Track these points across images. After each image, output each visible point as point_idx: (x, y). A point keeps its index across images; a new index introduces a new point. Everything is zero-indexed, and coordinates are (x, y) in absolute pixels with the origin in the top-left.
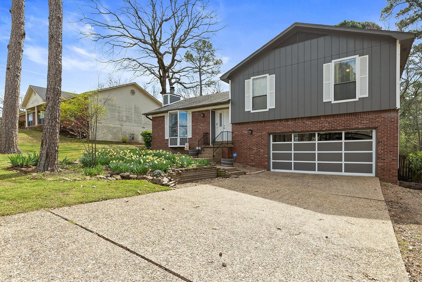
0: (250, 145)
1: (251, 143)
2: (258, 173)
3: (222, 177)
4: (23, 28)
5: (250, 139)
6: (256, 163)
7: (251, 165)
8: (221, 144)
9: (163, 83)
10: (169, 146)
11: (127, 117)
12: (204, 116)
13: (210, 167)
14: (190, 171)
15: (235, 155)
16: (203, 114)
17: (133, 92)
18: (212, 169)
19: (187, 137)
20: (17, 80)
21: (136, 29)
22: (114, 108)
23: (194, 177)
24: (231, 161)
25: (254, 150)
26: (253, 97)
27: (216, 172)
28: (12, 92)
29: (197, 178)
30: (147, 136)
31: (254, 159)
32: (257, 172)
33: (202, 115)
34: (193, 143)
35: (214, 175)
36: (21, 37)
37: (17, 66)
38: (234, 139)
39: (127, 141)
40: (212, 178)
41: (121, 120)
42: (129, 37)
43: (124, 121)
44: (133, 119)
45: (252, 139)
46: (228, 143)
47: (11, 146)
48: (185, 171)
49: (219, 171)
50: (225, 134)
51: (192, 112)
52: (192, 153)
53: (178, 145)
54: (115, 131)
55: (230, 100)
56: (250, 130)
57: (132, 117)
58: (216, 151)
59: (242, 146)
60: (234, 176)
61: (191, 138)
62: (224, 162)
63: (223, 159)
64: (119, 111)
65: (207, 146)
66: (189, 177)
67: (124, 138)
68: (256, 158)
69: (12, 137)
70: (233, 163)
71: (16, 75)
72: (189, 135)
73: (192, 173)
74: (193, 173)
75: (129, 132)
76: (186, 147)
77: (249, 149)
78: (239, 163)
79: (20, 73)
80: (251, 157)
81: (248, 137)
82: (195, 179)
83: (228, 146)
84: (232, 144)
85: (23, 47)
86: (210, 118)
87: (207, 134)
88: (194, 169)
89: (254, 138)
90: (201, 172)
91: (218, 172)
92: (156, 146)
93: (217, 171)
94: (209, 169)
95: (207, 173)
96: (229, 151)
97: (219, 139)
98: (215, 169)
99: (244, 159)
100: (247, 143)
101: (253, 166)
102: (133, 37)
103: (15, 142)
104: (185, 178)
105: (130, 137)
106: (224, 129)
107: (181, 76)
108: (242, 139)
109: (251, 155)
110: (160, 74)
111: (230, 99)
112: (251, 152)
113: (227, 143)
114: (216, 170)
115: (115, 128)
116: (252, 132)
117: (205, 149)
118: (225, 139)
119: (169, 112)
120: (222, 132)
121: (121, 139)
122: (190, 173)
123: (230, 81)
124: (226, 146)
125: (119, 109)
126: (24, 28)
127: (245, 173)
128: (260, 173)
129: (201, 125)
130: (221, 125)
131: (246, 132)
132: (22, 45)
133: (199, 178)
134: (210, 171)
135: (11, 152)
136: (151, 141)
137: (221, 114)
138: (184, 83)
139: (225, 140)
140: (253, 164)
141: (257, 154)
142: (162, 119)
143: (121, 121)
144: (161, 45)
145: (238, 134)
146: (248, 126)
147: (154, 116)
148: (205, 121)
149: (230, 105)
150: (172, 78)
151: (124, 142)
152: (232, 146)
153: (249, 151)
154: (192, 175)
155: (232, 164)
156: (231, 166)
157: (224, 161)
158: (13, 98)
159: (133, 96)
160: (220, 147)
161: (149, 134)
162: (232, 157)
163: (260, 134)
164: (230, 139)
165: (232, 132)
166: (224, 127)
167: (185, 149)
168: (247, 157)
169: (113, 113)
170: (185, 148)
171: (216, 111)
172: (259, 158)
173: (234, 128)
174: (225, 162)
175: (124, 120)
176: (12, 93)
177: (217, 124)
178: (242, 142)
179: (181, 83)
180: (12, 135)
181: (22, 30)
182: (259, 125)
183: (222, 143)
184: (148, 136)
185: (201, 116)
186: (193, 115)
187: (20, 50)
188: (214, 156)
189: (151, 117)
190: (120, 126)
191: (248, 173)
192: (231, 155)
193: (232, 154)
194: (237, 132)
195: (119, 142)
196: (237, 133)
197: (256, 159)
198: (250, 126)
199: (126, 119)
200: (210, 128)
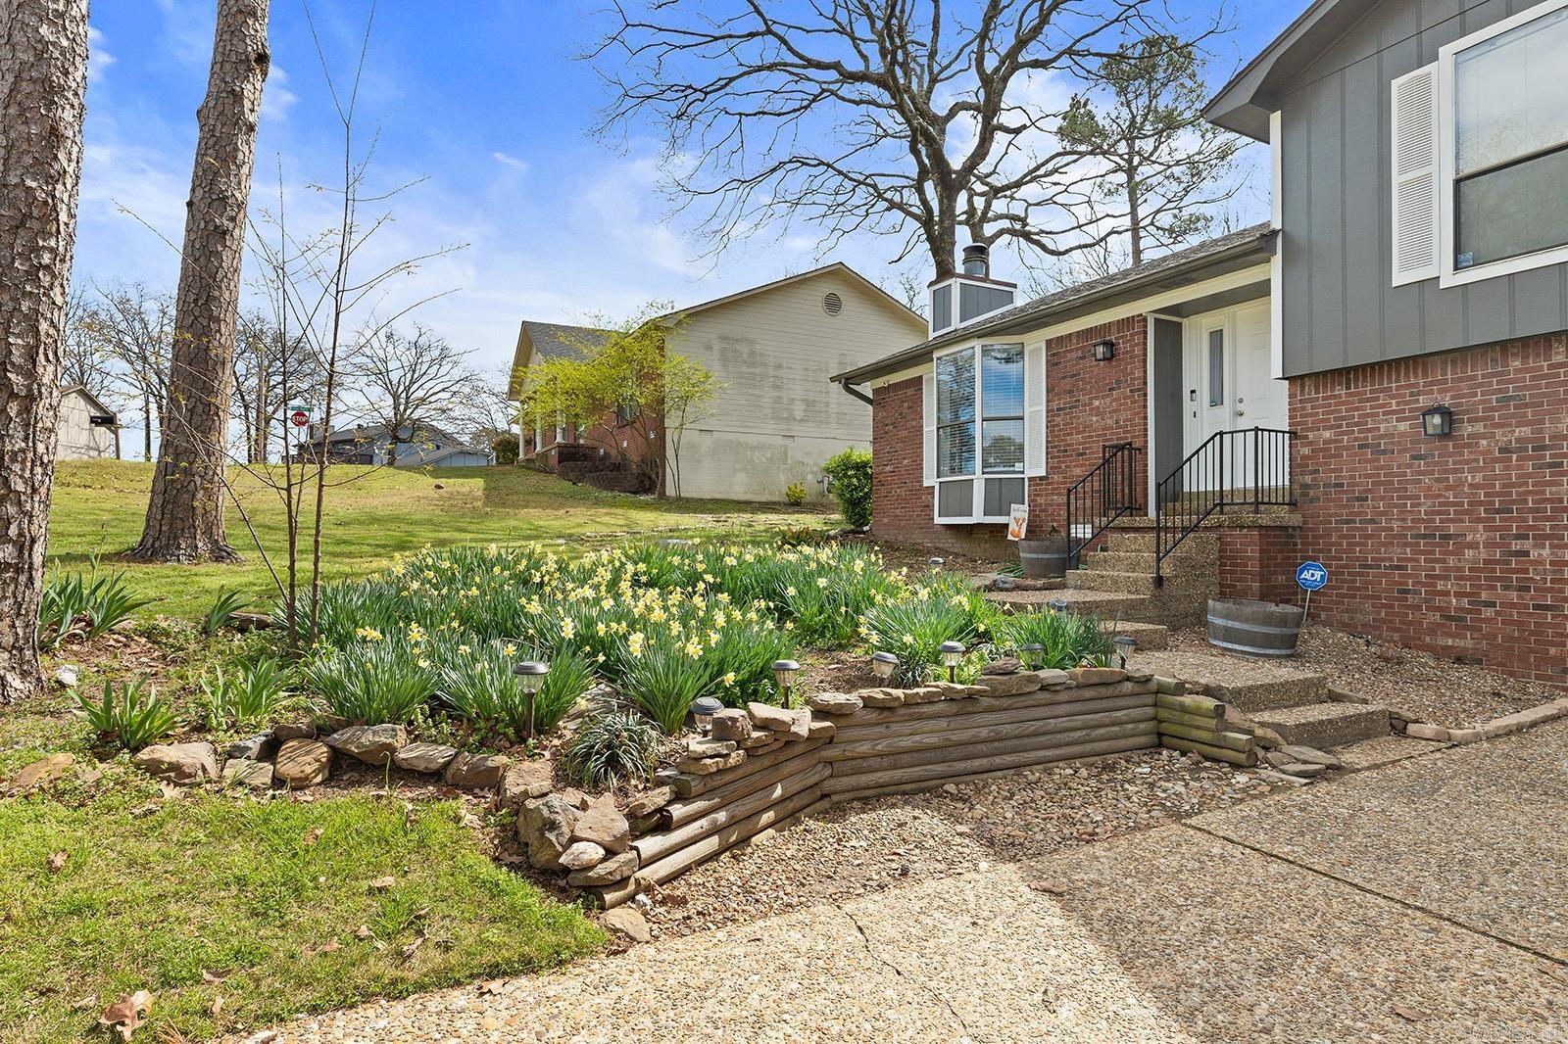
0: (1433, 513)
1: (1440, 496)
2: (1519, 729)
3: (1196, 757)
4: (252, 32)
5: (1432, 472)
6: (1491, 637)
7: (1439, 653)
8: (1215, 506)
9: (942, 240)
10: (938, 520)
11: (808, 402)
12: (1113, 356)
13: (1096, 680)
14: (916, 710)
15: (1313, 576)
16: (1110, 345)
17: (833, 304)
18: (1110, 691)
19: (1023, 472)
20: (220, 249)
21: (827, 31)
22: (757, 371)
23: (955, 753)
24: (1283, 620)
25: (1474, 545)
26: (1458, 182)
27: (1150, 711)
28: (196, 301)
29: (976, 764)
30: (850, 477)
31: (1469, 611)
32: (1511, 720)
33: (1100, 349)
34: (1051, 505)
35: (1125, 736)
36: (242, 68)
37: (222, 192)
38: (1303, 473)
39: (808, 499)
40: (1111, 759)
41: (785, 415)
42: (792, 65)
43: (795, 419)
44: (833, 409)
45: (1455, 471)
46: (1259, 499)
47: (183, 530)
48: (873, 716)
49: (1171, 707)
50: (1244, 445)
51: (1049, 343)
52: (1035, 556)
53: (978, 516)
54: (764, 460)
55: (1275, 233)
56: (1432, 411)
57: (827, 404)
58: (1178, 553)
59: (1372, 521)
60: (1294, 750)
61: (1041, 478)
62: (1230, 623)
63: (1218, 605)
64: (778, 382)
65: (1125, 521)
66: (906, 758)
67: (792, 487)
68: (1493, 604)
69: (188, 491)
70: (1295, 631)
71: (216, 227)
72: (1035, 465)
73: (932, 724)
74: (943, 724)
75: (815, 464)
76: (1013, 527)
77: (1425, 536)
78: (1344, 627)
79: (233, 219)
80: (1447, 593)
81: (1414, 458)
82: (961, 766)
83: (1264, 519)
84: (1293, 504)
85: (252, 111)
86: (1145, 361)
87: (1132, 451)
88: (950, 697)
89: (1467, 462)
90: (1014, 713)
91: (1163, 713)
92: (886, 520)
93: (1155, 705)
94: (1089, 693)
95: (1063, 723)
96: (1268, 551)
97: (1198, 479)
98: (1138, 688)
99: (1384, 606)
100: (1409, 498)
101: (1459, 660)
102: (808, 60)
103: (200, 511)
104: (874, 762)
105: (819, 482)
106: (1239, 418)
107: (1029, 205)
108: (1367, 476)
109: (1447, 578)
110: (924, 202)
111: (1277, 225)
112: (1444, 561)
113: (1257, 503)
114: (1150, 699)
115: (760, 447)
116: (1451, 422)
117: (1113, 538)
118: (1242, 479)
119: (936, 355)
120: (1221, 434)
121: (785, 490)
122: (918, 725)
123: (1276, 119)
124: (1248, 517)
125: (777, 374)
126: (257, 31)
127: (1398, 727)
128: (1534, 724)
129: (1097, 403)
130: (1216, 400)
131: (1403, 426)
132: (246, 101)
133: (998, 760)
134: (1091, 705)
135: (177, 553)
136: (867, 496)
137: (1217, 337)
138: (1043, 232)
139: (1239, 485)
140: (1459, 643)
141: (1499, 579)
142: (910, 392)
143: (787, 419)
144: (934, 81)
145: (1336, 441)
146: (1416, 385)
147: (880, 382)
148: (1118, 382)
149: (1274, 271)
150: (984, 218)
151: (792, 504)
152: (1295, 519)
153: (1422, 552)
154: (933, 740)
155: (1291, 641)
156: (1284, 652)
157: (1227, 617)
158: (200, 326)
159: (833, 320)
160: (1206, 528)
161: (861, 467)
162: (1290, 592)
163: (1525, 431)
164: (1277, 477)
165: (1293, 434)
166: (1240, 407)
167: (1010, 537)
168: (1407, 592)
169: (750, 391)
170: (1010, 529)
171: (1185, 322)
172: (1513, 605)
173: (1304, 409)
174: (1237, 625)
175: (799, 414)
176: (196, 305)
177: (1193, 392)
178: (1370, 491)
179: (1027, 236)
180: (189, 483)
181: (248, 41)
182: (1517, 371)
183: (1221, 501)
184: (855, 476)
185: (1095, 355)
186: (1054, 355)
187: (236, 123)
188: (1159, 581)
189: (867, 388)
190: (779, 441)
191: (1429, 728)
192: (1281, 579)
193: (1293, 567)
194: (1326, 428)
195: (774, 503)
196: (1327, 434)
197: (1488, 612)
198: (1432, 383)
199: (805, 410)
200: (1146, 418)
